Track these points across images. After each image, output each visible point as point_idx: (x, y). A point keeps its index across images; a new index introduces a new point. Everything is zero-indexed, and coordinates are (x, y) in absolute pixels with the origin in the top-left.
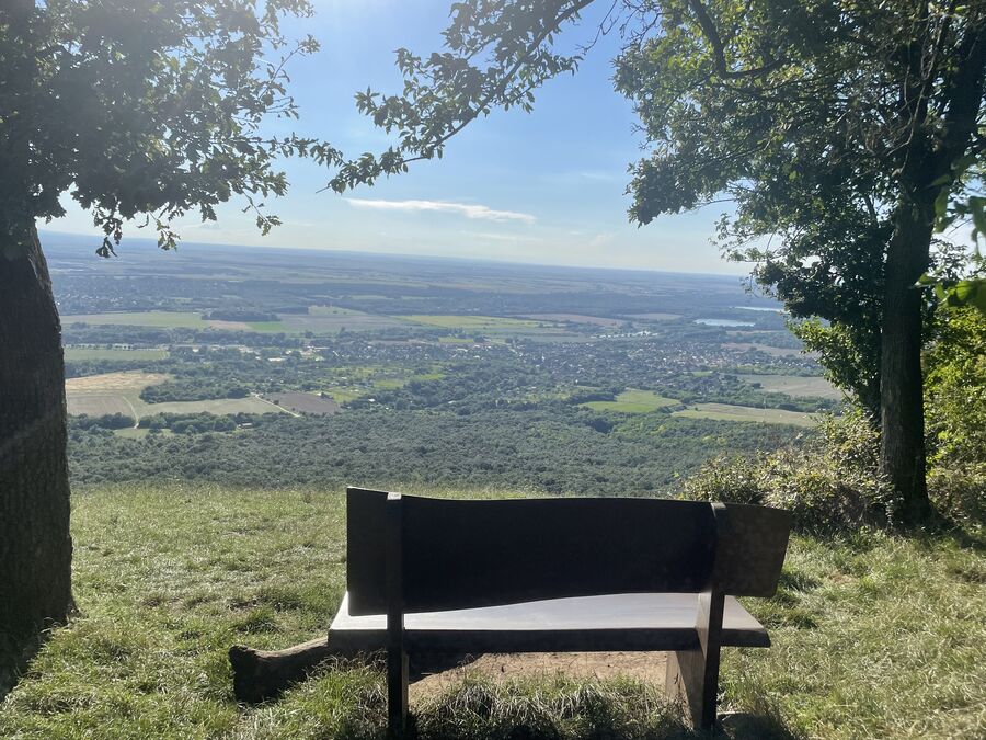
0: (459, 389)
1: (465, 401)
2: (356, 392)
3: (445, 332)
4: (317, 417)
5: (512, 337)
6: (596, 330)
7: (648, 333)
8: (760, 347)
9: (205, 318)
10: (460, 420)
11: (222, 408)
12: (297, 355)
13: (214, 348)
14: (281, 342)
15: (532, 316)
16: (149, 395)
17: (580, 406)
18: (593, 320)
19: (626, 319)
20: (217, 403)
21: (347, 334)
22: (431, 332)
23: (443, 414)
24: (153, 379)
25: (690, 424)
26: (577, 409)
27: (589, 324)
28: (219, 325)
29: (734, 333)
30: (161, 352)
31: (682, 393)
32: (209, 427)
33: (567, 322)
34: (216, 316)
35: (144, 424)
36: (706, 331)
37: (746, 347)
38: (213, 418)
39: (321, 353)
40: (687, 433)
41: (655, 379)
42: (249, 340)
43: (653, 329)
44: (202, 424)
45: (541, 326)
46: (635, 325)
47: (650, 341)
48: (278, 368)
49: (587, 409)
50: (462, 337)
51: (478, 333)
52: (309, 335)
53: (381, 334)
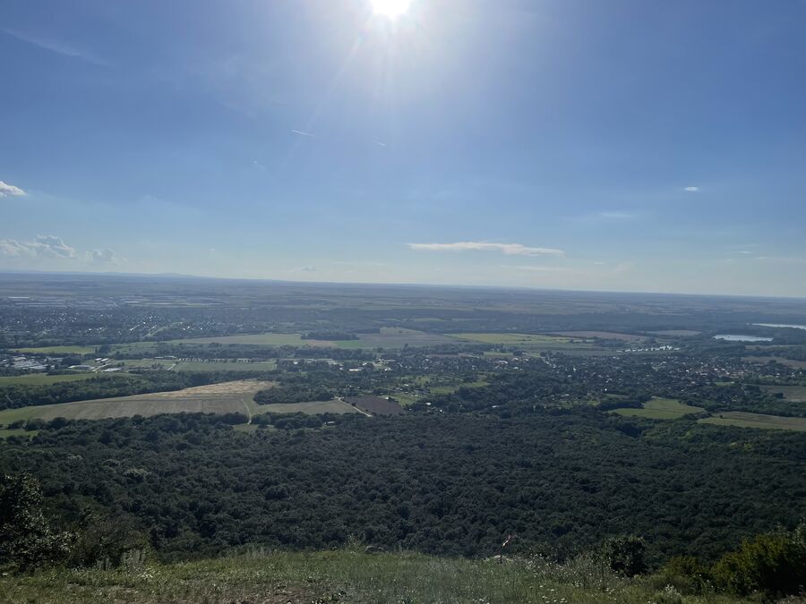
0: (501, 396)
1: (506, 405)
2: (416, 397)
3: (489, 348)
4: (385, 417)
5: (545, 351)
6: (621, 345)
7: (670, 348)
8: (780, 360)
9: (303, 338)
10: (502, 423)
11: (312, 409)
12: (371, 366)
13: (309, 361)
14: (359, 356)
15: (563, 334)
16: (260, 398)
17: (610, 412)
18: (618, 336)
19: (649, 335)
20: (310, 404)
21: (410, 349)
22: (477, 347)
23: (488, 416)
24: (263, 385)
25: (716, 430)
26: (607, 415)
27: (615, 340)
28: (314, 343)
29: (754, 347)
30: (271, 365)
31: (707, 402)
32: (302, 424)
33: (595, 338)
34: (311, 336)
35: (256, 420)
36: (726, 346)
37: (766, 360)
38: (305, 416)
39: (390, 365)
40: (714, 439)
41: (679, 389)
42: (335, 354)
43: (675, 344)
44: (298, 421)
45: (572, 342)
46: (657, 340)
47: (672, 355)
48: (356, 377)
49: (616, 415)
50: (503, 351)
51: (515, 348)
52: (380, 350)
53: (436, 350)
